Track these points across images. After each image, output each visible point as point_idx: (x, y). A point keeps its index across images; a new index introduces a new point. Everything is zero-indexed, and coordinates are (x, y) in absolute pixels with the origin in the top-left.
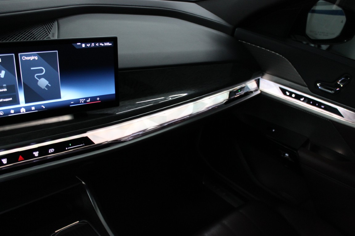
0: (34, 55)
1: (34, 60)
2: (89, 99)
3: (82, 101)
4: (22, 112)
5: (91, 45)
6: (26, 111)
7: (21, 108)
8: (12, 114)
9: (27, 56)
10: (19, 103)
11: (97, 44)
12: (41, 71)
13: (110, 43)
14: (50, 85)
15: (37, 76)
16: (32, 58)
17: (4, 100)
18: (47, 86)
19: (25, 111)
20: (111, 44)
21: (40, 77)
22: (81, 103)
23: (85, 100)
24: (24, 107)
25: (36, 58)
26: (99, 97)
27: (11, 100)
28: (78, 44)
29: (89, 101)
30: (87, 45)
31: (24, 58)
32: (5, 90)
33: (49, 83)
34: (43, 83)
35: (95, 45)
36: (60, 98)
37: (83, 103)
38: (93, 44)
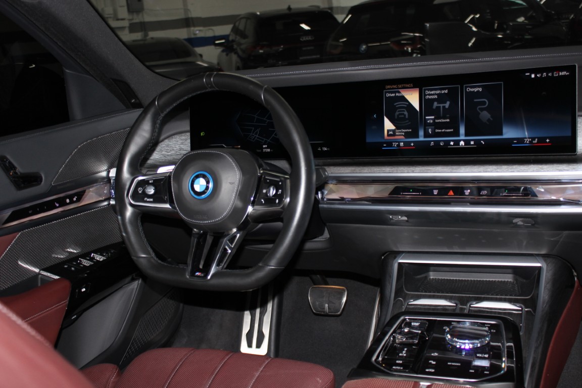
0: (479, 87)
1: (478, 91)
2: (536, 139)
3: (527, 141)
4: (461, 145)
5: (542, 75)
6: (465, 145)
7: (460, 140)
8: (451, 145)
9: (472, 87)
10: (458, 135)
11: (550, 74)
12: (484, 103)
13: (567, 72)
14: (492, 119)
15: (479, 109)
16: (476, 90)
17: (446, 131)
18: (489, 120)
19: (463, 145)
20: (568, 74)
21: (482, 110)
22: (526, 143)
23: (530, 140)
24: (464, 140)
25: (480, 89)
26: (549, 138)
27: (452, 132)
28: (527, 74)
29: (536, 141)
30: (538, 75)
31: (468, 90)
32: (448, 120)
33: (491, 117)
34: (485, 115)
35: (547, 74)
36: (501, 134)
37: (528, 144)
38: (545, 74)
